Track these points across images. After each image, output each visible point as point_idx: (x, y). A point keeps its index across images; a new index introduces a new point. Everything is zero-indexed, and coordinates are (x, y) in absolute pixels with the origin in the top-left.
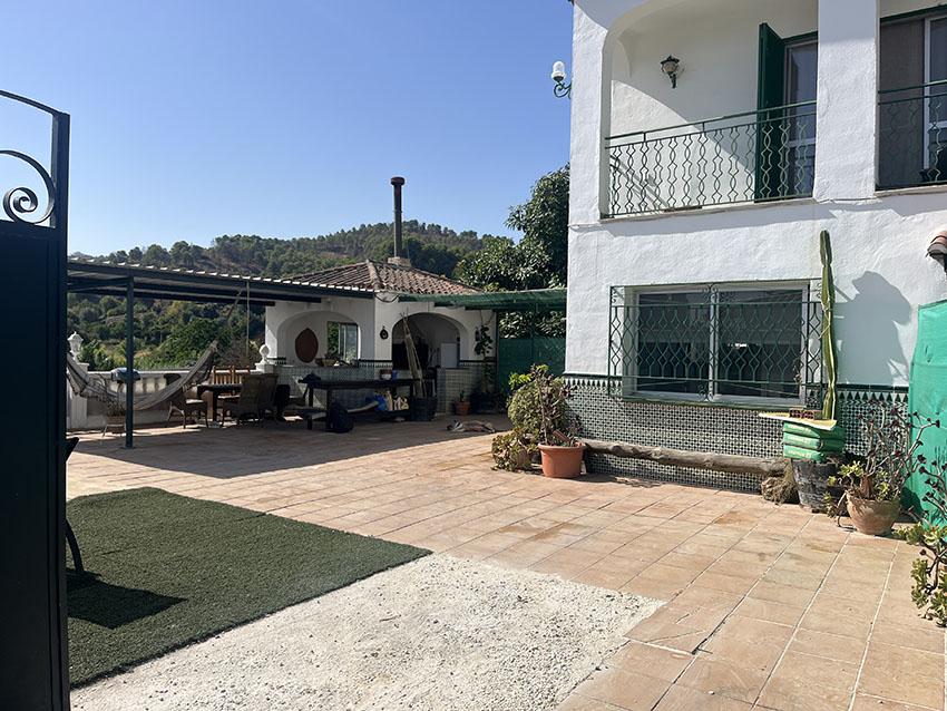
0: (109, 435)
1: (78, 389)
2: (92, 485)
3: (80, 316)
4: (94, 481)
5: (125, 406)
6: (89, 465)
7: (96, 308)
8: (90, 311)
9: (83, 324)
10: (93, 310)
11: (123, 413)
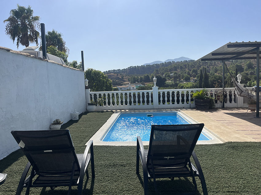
0: (249, 111)
1: (239, 93)
2: (237, 135)
3: (249, 73)
4: (238, 133)
5: (256, 100)
6: (239, 124)
7: (253, 71)
8: (252, 72)
9: (250, 75)
10: (252, 71)
11: (255, 103)
